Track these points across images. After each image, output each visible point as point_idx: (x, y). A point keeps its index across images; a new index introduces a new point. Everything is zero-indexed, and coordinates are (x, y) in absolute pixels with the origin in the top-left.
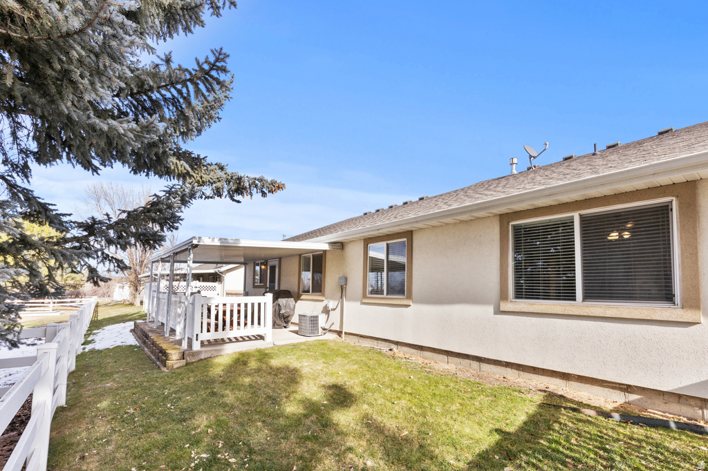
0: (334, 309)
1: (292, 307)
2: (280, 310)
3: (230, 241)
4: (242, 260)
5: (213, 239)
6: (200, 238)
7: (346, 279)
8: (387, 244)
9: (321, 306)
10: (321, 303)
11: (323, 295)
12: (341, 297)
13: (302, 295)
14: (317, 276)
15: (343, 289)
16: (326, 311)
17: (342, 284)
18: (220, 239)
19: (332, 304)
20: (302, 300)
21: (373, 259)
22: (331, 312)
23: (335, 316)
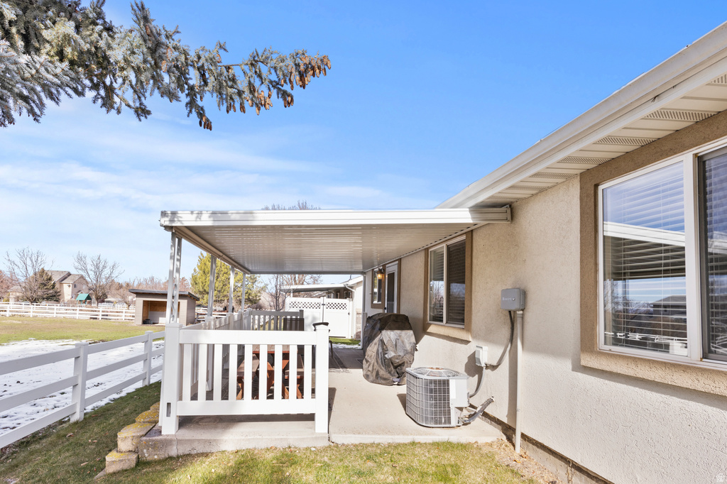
0: (494, 367)
1: (408, 347)
2: (385, 351)
3: (233, 217)
4: (360, 268)
5: (200, 213)
6: (174, 213)
7: (524, 294)
8: (701, 161)
9: (463, 352)
10: (463, 346)
11: (468, 329)
12: (512, 339)
13: (431, 324)
14: (457, 288)
15: (513, 321)
16: (474, 368)
17: (512, 308)
18: (214, 213)
19: (487, 354)
20: (430, 334)
21: (617, 244)
22: (486, 372)
23: (496, 382)
